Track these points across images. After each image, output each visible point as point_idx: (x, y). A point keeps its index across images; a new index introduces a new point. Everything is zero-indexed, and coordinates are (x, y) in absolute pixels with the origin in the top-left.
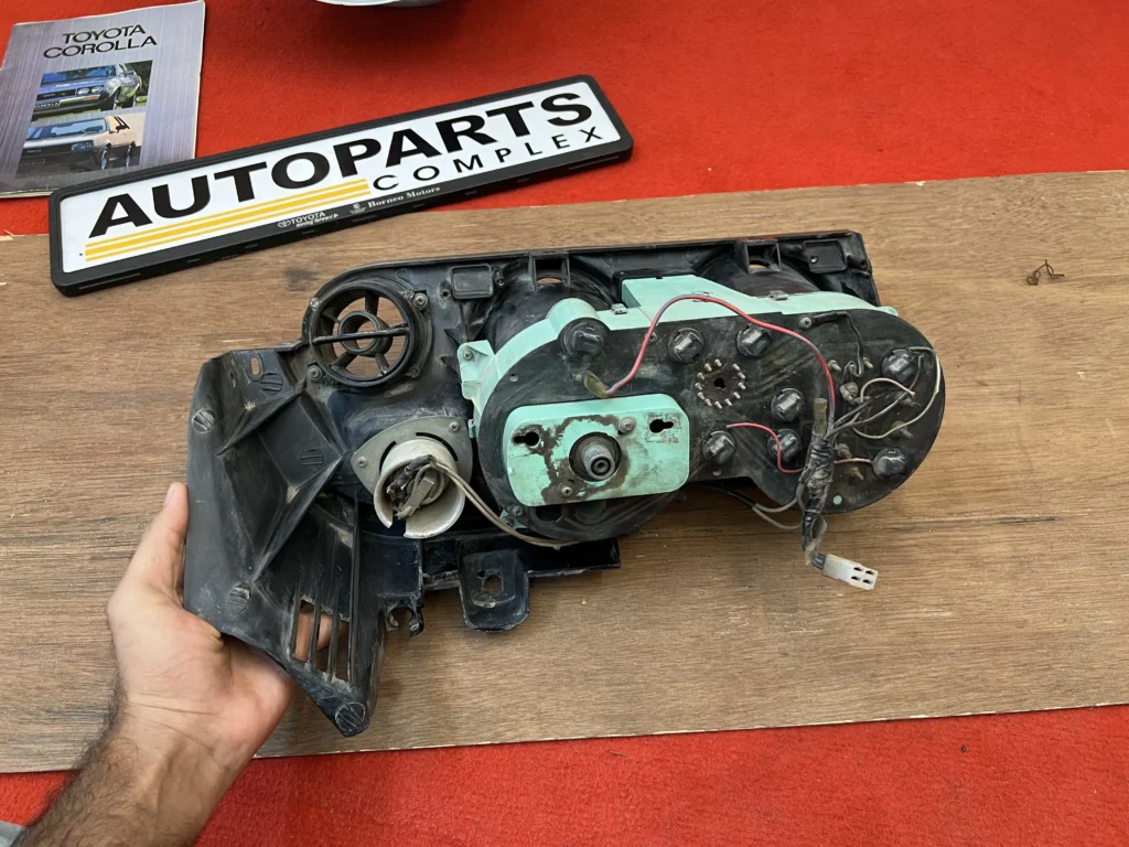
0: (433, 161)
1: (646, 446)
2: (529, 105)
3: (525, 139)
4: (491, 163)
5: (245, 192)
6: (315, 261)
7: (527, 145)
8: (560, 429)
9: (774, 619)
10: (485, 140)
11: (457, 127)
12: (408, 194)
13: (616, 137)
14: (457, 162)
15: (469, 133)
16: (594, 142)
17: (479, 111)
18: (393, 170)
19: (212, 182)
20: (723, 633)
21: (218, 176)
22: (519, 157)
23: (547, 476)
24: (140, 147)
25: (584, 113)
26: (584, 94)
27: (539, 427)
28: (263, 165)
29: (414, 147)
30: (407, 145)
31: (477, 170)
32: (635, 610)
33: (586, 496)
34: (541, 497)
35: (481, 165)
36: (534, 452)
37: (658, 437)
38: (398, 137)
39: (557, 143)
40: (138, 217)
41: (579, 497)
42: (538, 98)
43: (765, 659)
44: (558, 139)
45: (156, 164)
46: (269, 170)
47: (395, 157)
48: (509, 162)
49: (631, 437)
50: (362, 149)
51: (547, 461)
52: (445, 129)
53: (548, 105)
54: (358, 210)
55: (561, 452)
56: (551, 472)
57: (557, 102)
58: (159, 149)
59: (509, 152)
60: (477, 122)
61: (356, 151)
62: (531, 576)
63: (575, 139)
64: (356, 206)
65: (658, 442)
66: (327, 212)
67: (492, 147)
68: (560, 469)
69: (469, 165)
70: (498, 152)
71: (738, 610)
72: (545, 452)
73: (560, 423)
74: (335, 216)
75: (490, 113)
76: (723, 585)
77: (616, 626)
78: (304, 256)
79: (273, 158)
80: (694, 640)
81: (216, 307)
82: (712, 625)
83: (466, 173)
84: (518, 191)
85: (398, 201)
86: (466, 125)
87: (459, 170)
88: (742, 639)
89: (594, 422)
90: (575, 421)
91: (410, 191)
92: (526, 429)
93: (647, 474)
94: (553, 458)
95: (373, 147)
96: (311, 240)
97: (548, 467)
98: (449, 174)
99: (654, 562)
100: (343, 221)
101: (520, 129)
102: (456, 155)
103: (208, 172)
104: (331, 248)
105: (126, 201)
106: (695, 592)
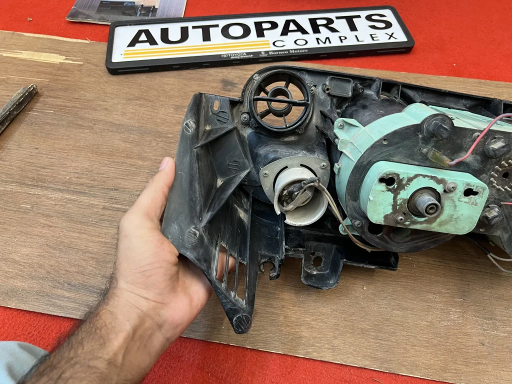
0: (305, 37)
1: (457, 203)
2: (359, 17)
3: (355, 33)
4: (335, 42)
5: (206, 37)
7: (356, 36)
8: (410, 180)
9: (477, 322)
10: (333, 30)
11: (319, 22)
12: (291, 51)
13: (405, 40)
14: (318, 39)
15: (326, 26)
16: (392, 40)
17: (332, 16)
18: (284, 38)
19: (190, 30)
20: (445, 324)
21: (194, 27)
22: (351, 41)
23: (391, 207)
24: (157, 9)
25: (388, 25)
26: (389, 15)
27: (398, 175)
28: (217, 26)
29: (296, 29)
30: (292, 27)
31: (328, 45)
32: (394, 299)
33: (409, 225)
34: (383, 219)
35: (330, 42)
36: (389, 190)
37: (466, 199)
38: (287, 23)
39: (373, 38)
40: (151, 41)
41: (405, 225)
42: (363, 14)
43: (471, 344)
44: (373, 36)
45: (164, 17)
46: (220, 29)
47: (285, 32)
48: (345, 43)
49: (451, 195)
50: (269, 26)
51: (395, 198)
52: (313, 22)
53: (369, 18)
54: (263, 55)
55: (405, 195)
56: (394, 206)
57: (373, 17)
58: (166, 10)
59: (346, 38)
60: (330, 21)
61: (265, 26)
62: (345, 263)
63: (382, 37)
64: (263, 53)
65: (465, 202)
67: (336, 35)
68: (401, 204)
69: (324, 42)
70: (340, 37)
71: (456, 312)
72: (396, 192)
73: (412, 176)
74: (252, 56)
75: (337, 18)
76: (448, 295)
77: (382, 306)
79: (222, 23)
80: (428, 324)
82: (440, 318)
83: (322, 45)
84: (348, 59)
85: (285, 54)
86: (325, 22)
87: (319, 43)
88: (458, 329)
89: (432, 181)
90: (421, 177)
91: (292, 50)
92: (389, 174)
93: (451, 221)
94: (399, 197)
95: (274, 25)
96: (237, 67)
97: (394, 202)
98: (312, 44)
99: (408, 274)
100: (255, 59)
101: (353, 28)
102: (317, 35)
103: (189, 25)
104: (246, 73)
105: (147, 33)
106: (431, 296)
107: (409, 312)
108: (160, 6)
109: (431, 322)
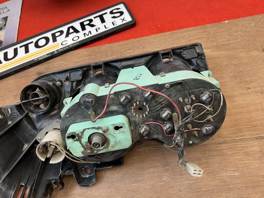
0: (78, 34)
2: (106, 13)
3: (104, 24)
4: (94, 33)
5: (27, 51)
6: (45, 69)
7: (105, 26)
10: (93, 26)
11: (85, 23)
12: (70, 46)
13: (131, 20)
14: (84, 34)
15: (89, 25)
16: (124, 22)
17: (91, 17)
18: (67, 39)
19: (19, 49)
20: (160, 184)
21: (20, 47)
22: (102, 30)
24: (3, 41)
25: (122, 13)
26: (122, 7)
28: (32, 42)
29: (73, 31)
30: (71, 30)
31: (90, 36)
32: (133, 177)
35: (91, 34)
38: (69, 29)
39: (113, 24)
42: (108, 11)
43: (174, 192)
45: (6, 45)
46: (33, 44)
47: (68, 34)
48: (99, 32)
50: (59, 34)
52: (82, 24)
53: (111, 13)
54: (56, 53)
57: (114, 11)
58: (7, 41)
59: (99, 28)
60: (91, 21)
61: (57, 35)
63: (119, 22)
64: (55, 52)
66: (47, 54)
67: (95, 28)
69: (88, 34)
70: (96, 29)
74: (50, 55)
75: (95, 18)
78: (42, 68)
79: (34, 40)
81: (18, 86)
83: (87, 37)
84: (102, 40)
85: (67, 48)
86: (88, 22)
87: (85, 36)
91: (70, 45)
95: (62, 32)
96: (45, 63)
98: (82, 38)
100: (52, 56)
101: (103, 21)
102: (84, 32)
103: (18, 46)
104: (49, 65)
107: (141, 182)
108: (4, 39)
109: (153, 185)
